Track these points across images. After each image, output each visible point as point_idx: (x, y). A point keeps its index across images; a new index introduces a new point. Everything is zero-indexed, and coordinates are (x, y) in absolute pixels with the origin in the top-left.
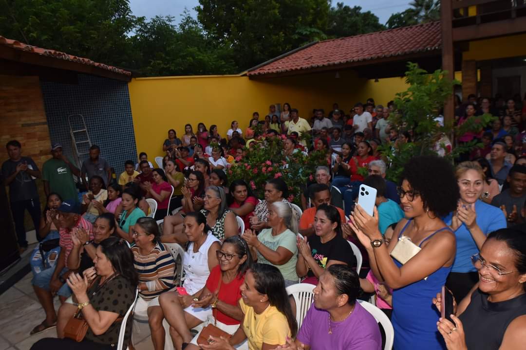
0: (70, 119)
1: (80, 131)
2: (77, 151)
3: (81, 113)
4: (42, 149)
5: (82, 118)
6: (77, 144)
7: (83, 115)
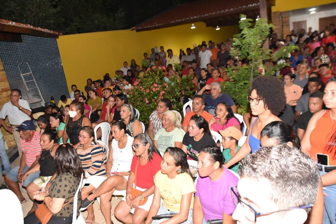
0: (20, 66)
1: (27, 74)
2: (27, 87)
3: (27, 62)
4: (3, 87)
5: (28, 65)
6: (26, 83)
7: (29, 63)
